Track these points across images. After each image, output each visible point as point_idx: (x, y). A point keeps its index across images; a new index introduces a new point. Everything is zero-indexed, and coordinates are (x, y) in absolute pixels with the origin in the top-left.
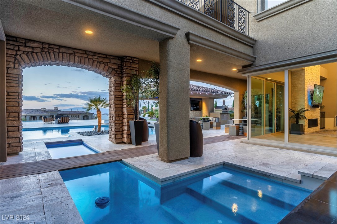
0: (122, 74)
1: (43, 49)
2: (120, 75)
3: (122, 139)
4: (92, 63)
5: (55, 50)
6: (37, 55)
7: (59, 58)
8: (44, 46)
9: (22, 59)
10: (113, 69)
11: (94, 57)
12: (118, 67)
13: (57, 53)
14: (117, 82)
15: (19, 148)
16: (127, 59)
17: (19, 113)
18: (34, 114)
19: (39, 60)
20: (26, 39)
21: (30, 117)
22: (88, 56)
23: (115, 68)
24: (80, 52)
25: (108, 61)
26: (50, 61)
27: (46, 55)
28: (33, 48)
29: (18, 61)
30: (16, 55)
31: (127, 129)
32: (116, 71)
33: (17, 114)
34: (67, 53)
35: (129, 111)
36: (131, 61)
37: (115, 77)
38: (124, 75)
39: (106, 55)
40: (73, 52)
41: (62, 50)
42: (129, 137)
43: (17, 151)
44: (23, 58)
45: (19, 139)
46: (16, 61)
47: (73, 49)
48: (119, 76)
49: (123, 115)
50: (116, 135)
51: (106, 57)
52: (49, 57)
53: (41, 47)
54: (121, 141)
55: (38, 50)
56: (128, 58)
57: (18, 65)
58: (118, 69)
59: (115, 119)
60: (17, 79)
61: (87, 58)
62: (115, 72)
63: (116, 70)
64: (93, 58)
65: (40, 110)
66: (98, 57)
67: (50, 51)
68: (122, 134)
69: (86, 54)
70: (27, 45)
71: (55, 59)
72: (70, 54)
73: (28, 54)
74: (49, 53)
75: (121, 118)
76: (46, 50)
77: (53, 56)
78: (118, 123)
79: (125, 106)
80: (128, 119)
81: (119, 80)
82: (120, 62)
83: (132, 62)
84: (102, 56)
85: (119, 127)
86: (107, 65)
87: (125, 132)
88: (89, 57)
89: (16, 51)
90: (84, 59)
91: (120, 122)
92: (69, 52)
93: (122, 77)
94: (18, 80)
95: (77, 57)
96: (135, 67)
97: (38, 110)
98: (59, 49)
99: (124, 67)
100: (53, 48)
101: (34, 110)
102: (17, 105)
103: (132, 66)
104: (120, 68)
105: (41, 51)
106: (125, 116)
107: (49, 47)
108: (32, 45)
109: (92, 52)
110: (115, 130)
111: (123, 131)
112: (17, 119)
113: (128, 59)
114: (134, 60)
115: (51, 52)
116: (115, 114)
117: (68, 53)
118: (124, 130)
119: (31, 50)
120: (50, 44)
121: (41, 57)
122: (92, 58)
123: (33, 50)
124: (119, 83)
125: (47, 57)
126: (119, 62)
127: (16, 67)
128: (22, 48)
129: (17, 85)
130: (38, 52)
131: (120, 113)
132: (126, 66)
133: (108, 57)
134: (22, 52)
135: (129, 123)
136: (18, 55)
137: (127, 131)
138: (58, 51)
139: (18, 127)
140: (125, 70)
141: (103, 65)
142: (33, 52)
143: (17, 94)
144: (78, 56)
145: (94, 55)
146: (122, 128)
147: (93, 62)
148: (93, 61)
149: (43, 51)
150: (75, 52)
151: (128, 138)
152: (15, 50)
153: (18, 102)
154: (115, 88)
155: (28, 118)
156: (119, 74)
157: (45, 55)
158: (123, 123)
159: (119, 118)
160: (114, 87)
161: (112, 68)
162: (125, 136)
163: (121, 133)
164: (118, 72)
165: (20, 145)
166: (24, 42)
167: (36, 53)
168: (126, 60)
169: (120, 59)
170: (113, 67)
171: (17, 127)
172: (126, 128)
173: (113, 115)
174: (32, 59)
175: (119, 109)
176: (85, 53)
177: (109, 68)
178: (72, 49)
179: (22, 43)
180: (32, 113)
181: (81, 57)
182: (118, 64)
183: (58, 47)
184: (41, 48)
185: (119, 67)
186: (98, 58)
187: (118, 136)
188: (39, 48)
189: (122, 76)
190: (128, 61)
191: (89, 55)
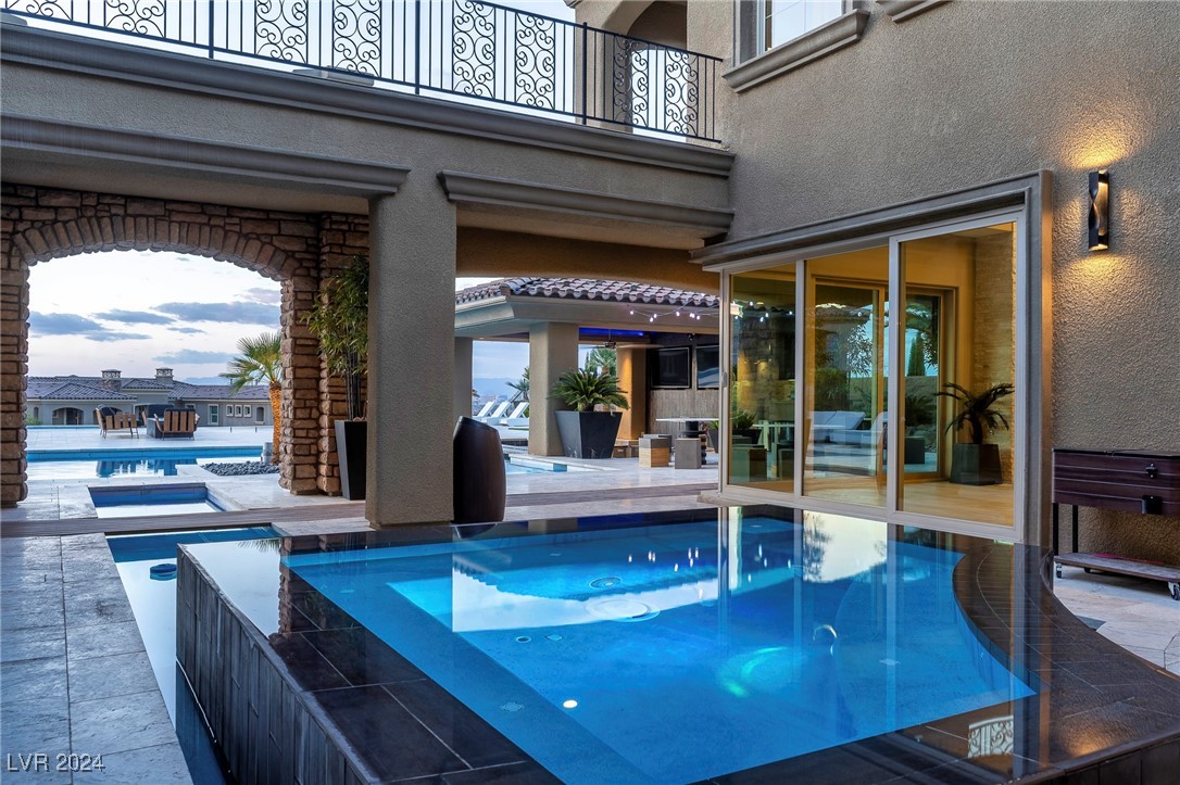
0: (320, 270)
1: (81, 209)
2: (313, 273)
3: (316, 479)
4: (221, 240)
5: (114, 211)
6: (66, 229)
7: (125, 232)
8: (86, 202)
9: (28, 242)
10: (290, 255)
11: (228, 221)
12: (304, 246)
13: (120, 218)
14: (300, 296)
15: (18, 488)
16: (332, 222)
17: (18, 393)
18: (72, 398)
19: (71, 242)
20: (38, 188)
21: (55, 412)
22: (210, 220)
23: (296, 249)
24: (187, 208)
25: (274, 231)
26: (101, 243)
27: (91, 226)
28: (56, 209)
29: (19, 249)
30: (15, 232)
31: (327, 449)
32: (300, 261)
33: (15, 394)
34: (148, 217)
35: (335, 390)
36: (345, 227)
37: (296, 279)
38: (324, 274)
39: (267, 212)
40: (166, 210)
41: (134, 208)
42: (336, 474)
43: (13, 495)
44: (30, 239)
45: (19, 463)
46: (15, 248)
47: (166, 201)
48: (309, 275)
49: (320, 401)
50: (295, 465)
51: (265, 217)
52: (97, 232)
53: (78, 205)
54: (313, 488)
55: (70, 214)
56: (334, 218)
57: (18, 259)
58: (306, 252)
59: (295, 414)
60: (16, 299)
61: (208, 224)
62: (296, 265)
63: (297, 256)
64: (225, 224)
65: (96, 380)
66: (241, 218)
67: (99, 215)
68: (317, 464)
69: (203, 213)
70: (41, 203)
71: (114, 236)
72: (155, 217)
73: (44, 229)
74: (99, 219)
75: (314, 411)
76: (90, 213)
77: (109, 228)
78: (303, 429)
79: (324, 374)
80: (331, 414)
81: (309, 289)
82: (312, 229)
83: (349, 230)
84: (253, 215)
85: (308, 441)
86: (271, 244)
87: (324, 458)
88: (212, 222)
89: (14, 221)
90: (197, 230)
91: (312, 424)
92: (153, 214)
93: (318, 280)
94: (19, 303)
95: (177, 225)
96: (357, 245)
97: (87, 380)
98: (125, 206)
99: (324, 246)
100: (109, 205)
101: (73, 381)
102: (15, 371)
103: (347, 243)
104: (312, 249)
105: (76, 216)
106: (326, 406)
107: (99, 203)
108: (54, 202)
109: (222, 206)
110: (293, 450)
111: (319, 453)
112: (14, 408)
113: (336, 222)
114: (356, 225)
115: (103, 217)
116: (294, 398)
117: (151, 216)
118: (324, 451)
119: (49, 216)
120: (101, 195)
121: (78, 235)
122: (222, 224)
123: (56, 214)
124: (310, 298)
125: (92, 230)
126: (308, 230)
127: (12, 267)
128: (29, 214)
129: (15, 316)
130: (70, 220)
131: (313, 395)
132: (327, 245)
133: (272, 216)
134: (28, 225)
135: (333, 427)
136: (18, 232)
137: (330, 452)
138: (121, 212)
139: (17, 429)
140: (324, 258)
141: (255, 245)
142: (55, 221)
143: (15, 340)
144: (180, 223)
145: (230, 216)
146: (316, 444)
147: (225, 237)
148: (226, 232)
149: (83, 216)
150: (171, 211)
151: (333, 476)
152: (12, 220)
153: (18, 363)
154: (296, 314)
155: (47, 413)
156: (308, 269)
157: (88, 228)
158: (319, 428)
159: (308, 411)
160: (292, 312)
161: (285, 251)
162: (323, 469)
163: (312, 459)
164: (305, 264)
165: (19, 481)
166: (33, 195)
167: (65, 223)
168: (327, 226)
169: (311, 219)
170: (287, 247)
171: (14, 432)
172: (325, 444)
173: (288, 402)
174: (55, 241)
175: (308, 381)
176: (200, 210)
177: (274, 252)
178: (163, 203)
179: (29, 198)
180: (63, 394)
181: (189, 224)
182: (307, 238)
183: (122, 202)
184: (77, 208)
185: (308, 245)
186: (240, 224)
187: (302, 471)
188: (72, 208)
189: (318, 274)
190: (334, 227)
191: (214, 215)
